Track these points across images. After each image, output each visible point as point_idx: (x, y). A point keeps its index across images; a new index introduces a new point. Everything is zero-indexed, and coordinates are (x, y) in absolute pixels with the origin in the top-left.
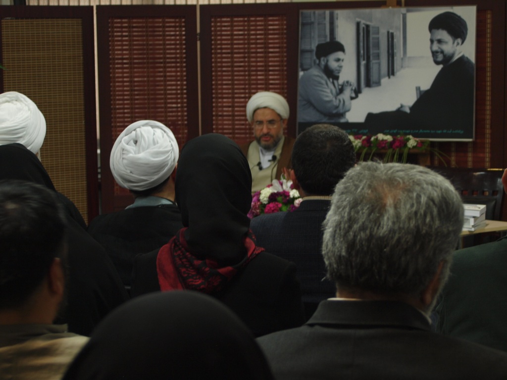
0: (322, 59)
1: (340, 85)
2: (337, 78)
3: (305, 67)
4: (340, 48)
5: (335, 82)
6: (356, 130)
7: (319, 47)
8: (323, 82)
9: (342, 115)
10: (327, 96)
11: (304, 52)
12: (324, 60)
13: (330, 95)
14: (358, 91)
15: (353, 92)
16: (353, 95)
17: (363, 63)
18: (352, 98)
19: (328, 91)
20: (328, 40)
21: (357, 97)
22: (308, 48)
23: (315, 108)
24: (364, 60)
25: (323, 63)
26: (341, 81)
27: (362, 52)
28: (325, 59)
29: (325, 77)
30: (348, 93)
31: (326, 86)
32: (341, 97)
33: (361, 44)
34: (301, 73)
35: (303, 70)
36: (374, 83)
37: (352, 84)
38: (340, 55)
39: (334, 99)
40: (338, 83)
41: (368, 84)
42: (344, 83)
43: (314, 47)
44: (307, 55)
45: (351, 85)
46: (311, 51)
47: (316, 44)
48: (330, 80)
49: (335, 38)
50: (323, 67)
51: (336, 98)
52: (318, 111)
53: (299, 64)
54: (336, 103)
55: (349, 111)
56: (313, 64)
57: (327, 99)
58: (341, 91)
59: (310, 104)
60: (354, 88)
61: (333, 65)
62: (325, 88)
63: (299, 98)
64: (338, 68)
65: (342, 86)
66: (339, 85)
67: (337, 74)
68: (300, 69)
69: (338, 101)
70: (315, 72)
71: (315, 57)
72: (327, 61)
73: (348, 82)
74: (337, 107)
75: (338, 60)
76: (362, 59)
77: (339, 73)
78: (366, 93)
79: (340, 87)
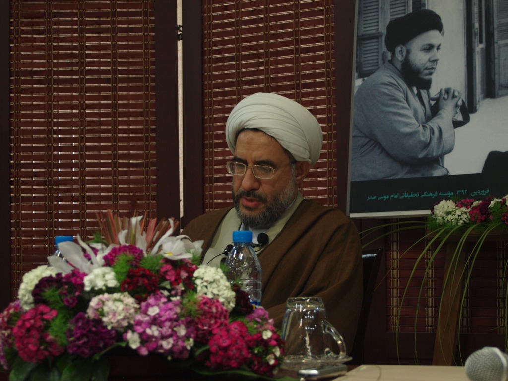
0: (398, 49)
1: (433, 99)
2: (427, 85)
3: (366, 69)
4: (434, 22)
5: (424, 93)
6: (464, 192)
7: (393, 26)
8: (400, 95)
9: (437, 161)
10: (407, 124)
11: (363, 39)
12: (401, 51)
13: (414, 121)
14: (468, 109)
15: (458, 110)
16: (460, 117)
17: (479, 47)
18: (457, 124)
19: (410, 113)
20: (410, 10)
21: (466, 119)
22: (371, 30)
23: (383, 150)
24: (481, 42)
25: (399, 57)
26: (434, 91)
27: (477, 25)
28: (404, 49)
29: (404, 86)
30: (448, 113)
31: (406, 105)
32: (434, 123)
33: (475, 10)
34: (358, 83)
35: (362, 75)
36: (501, 87)
37: (456, 94)
38: (433, 37)
39: (421, 128)
40: (428, 94)
41: (490, 93)
42: (440, 93)
43: (383, 29)
44: (371, 46)
45: (454, 97)
46: (376, 37)
47: (388, 22)
48: (412, 91)
49: (424, 5)
50: (399, 65)
51: (424, 127)
52: (388, 155)
53: (354, 65)
54: (424, 136)
55: (450, 151)
56: (380, 62)
57: (407, 130)
58: (435, 110)
59: (374, 142)
60: (460, 103)
61: (419, 58)
62: (404, 108)
63: (352, 132)
64: (429, 65)
65: (437, 100)
66: (430, 99)
67: (427, 78)
68: (355, 75)
69: (428, 132)
70: (385, 77)
71: (384, 48)
72: (408, 52)
73: (448, 91)
74: (427, 145)
75: (429, 48)
76: (476, 40)
77: (431, 74)
78: (486, 110)
79: (433, 103)
